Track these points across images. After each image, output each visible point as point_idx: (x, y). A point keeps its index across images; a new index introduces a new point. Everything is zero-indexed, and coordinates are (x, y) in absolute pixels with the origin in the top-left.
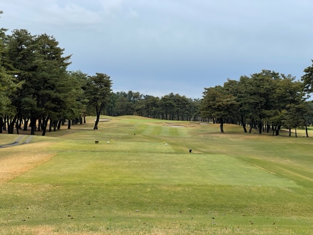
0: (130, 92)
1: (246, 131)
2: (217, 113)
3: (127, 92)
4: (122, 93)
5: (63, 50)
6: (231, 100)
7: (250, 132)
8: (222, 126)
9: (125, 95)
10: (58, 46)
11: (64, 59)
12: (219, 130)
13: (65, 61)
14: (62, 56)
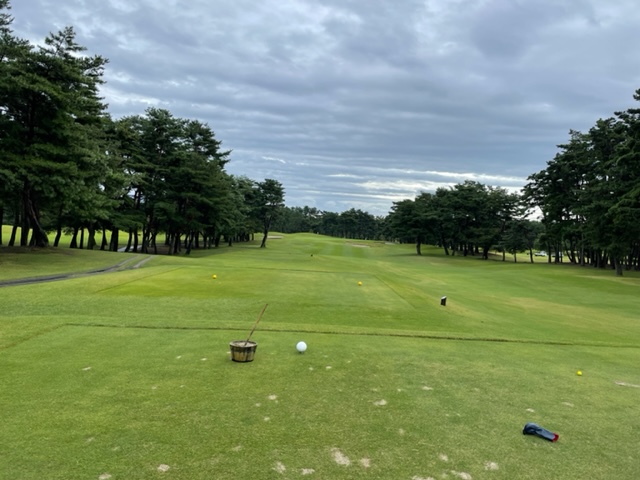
0: (306, 208)
1: (447, 253)
2: (413, 229)
3: (303, 208)
4: (297, 209)
5: (218, 143)
6: (432, 215)
7: (453, 254)
8: (418, 247)
9: (301, 211)
10: (213, 138)
11: (221, 155)
12: (416, 252)
13: (222, 158)
14: (218, 152)
